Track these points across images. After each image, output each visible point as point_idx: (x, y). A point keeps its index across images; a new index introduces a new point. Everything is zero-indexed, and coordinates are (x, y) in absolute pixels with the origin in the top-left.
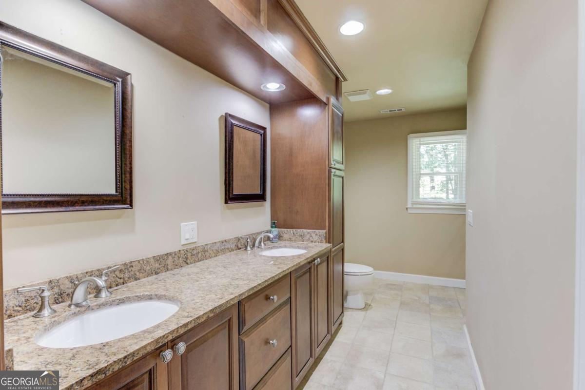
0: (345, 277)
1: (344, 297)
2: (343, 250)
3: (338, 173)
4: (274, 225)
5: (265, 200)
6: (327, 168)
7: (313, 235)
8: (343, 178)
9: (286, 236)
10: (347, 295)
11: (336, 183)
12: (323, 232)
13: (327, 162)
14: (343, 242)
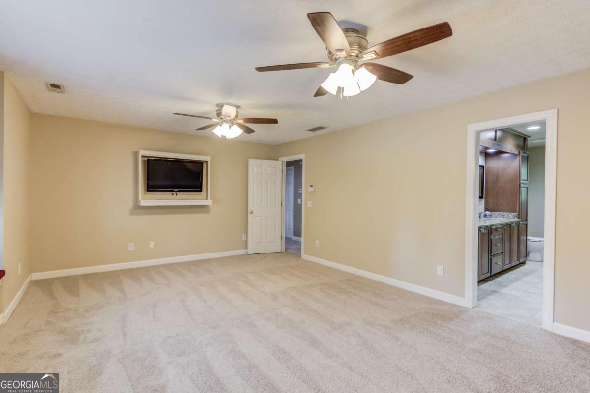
0: (528, 242)
1: (527, 255)
2: (527, 225)
3: (524, 186)
4: (486, 210)
5: (483, 198)
6: (518, 184)
7: (510, 215)
8: (527, 188)
9: (493, 215)
10: (529, 253)
11: (523, 191)
12: (515, 214)
13: (518, 182)
14: (527, 220)
